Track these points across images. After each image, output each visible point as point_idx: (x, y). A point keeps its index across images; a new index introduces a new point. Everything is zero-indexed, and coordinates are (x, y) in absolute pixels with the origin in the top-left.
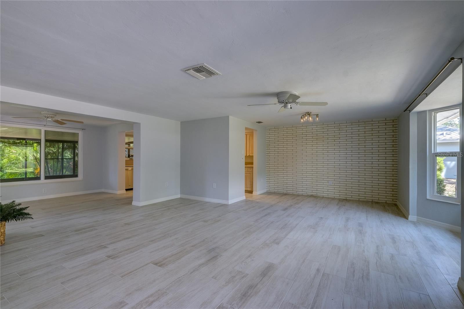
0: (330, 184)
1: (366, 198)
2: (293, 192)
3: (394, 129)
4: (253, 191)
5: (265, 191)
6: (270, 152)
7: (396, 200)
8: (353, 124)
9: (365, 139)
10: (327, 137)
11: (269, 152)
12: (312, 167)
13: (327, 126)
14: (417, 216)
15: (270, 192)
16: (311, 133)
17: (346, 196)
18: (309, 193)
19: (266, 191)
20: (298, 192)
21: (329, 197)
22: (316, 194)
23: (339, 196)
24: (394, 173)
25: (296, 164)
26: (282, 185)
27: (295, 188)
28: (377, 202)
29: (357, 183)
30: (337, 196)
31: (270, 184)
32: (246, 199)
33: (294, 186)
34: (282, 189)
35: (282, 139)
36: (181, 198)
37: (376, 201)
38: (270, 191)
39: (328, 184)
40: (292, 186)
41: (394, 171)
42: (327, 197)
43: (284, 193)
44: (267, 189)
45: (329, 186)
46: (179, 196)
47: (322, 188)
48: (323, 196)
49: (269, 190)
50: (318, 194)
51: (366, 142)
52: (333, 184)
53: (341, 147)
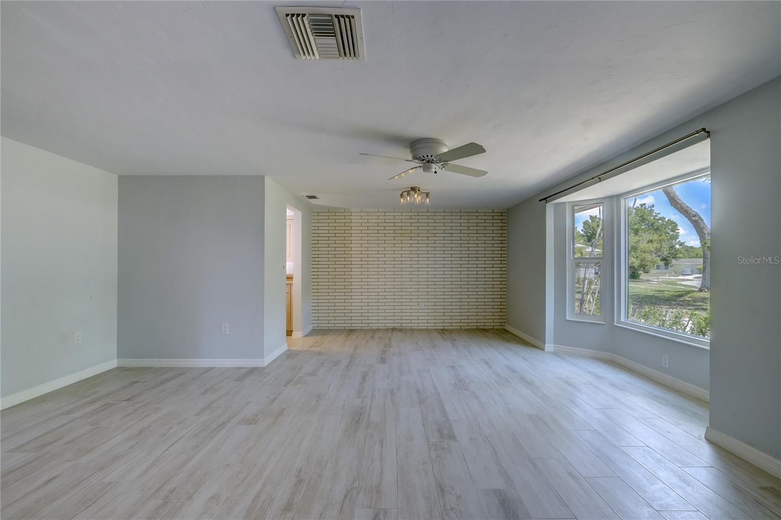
0: (421, 308)
1: (470, 324)
2: (363, 325)
3: (503, 225)
4: (292, 331)
5: (310, 328)
6: (320, 256)
7: (504, 324)
8: (453, 214)
9: (468, 238)
10: (417, 232)
11: (317, 256)
12: (394, 281)
13: (417, 214)
14: (554, 344)
15: (320, 330)
16: (392, 225)
17: (444, 325)
18: (389, 325)
19: (312, 328)
20: (370, 325)
21: (420, 328)
22: (400, 325)
23: (433, 325)
24: (502, 286)
25: (366, 277)
26: (343, 315)
27: (367, 318)
28: (483, 329)
29: (458, 304)
30: (430, 326)
31: (320, 315)
32: (288, 350)
33: (363, 314)
34: (343, 322)
35: (343, 232)
36: (120, 369)
37: (482, 327)
38: (319, 328)
39: (418, 307)
40: (360, 315)
41: (502, 283)
42: (418, 328)
43: (346, 328)
44: (312, 323)
45: (420, 311)
46: (113, 364)
47: (409, 314)
48: (411, 327)
49: (317, 325)
50: (403, 325)
51: (470, 242)
52: (426, 307)
53: (437, 249)
